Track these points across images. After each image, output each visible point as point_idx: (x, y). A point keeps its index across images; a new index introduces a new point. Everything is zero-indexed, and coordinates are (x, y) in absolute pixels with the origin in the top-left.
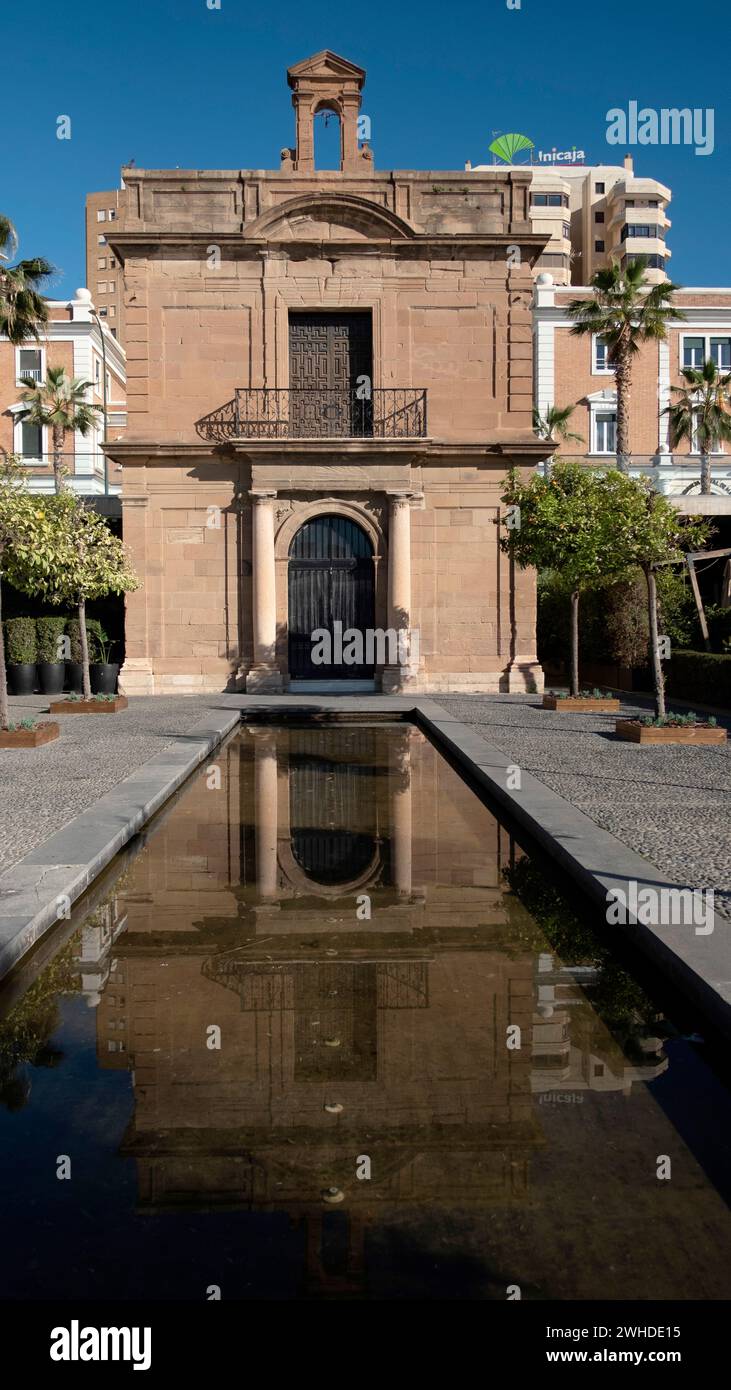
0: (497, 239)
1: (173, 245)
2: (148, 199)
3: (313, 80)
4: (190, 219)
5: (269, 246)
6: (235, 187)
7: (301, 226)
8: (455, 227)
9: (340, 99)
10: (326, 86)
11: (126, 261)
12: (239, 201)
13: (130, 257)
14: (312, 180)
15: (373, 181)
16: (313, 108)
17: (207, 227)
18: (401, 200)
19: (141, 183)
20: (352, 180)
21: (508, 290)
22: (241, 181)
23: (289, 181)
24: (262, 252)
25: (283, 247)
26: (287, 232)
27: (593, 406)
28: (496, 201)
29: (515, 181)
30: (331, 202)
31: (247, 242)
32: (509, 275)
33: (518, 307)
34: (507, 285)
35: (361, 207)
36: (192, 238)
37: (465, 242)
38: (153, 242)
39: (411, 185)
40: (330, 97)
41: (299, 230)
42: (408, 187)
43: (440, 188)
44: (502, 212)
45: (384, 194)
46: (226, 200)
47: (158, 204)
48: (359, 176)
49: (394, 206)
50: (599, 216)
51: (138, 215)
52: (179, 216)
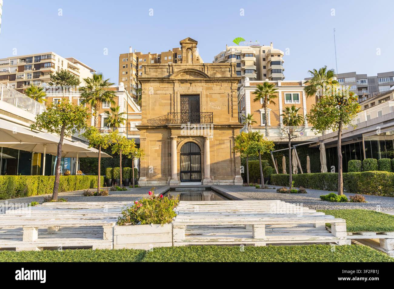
0: (229, 78)
1: (153, 80)
2: (147, 70)
3: (186, 43)
4: (157, 74)
5: (176, 80)
6: (168, 67)
7: (183, 76)
8: (219, 75)
9: (192, 47)
10: (189, 45)
11: (142, 84)
12: (169, 70)
13: (143, 83)
14: (185, 65)
15: (200, 65)
16: (186, 49)
17: (161, 76)
18: (206, 69)
19: (146, 66)
20: (195, 65)
21: (231, 89)
22: (169, 66)
23: (180, 66)
24: (174, 82)
25: (179, 80)
26: (179, 77)
27: (261, 112)
28: (228, 69)
29: (233, 65)
30: (190, 70)
31: (170, 79)
32: (232, 86)
33: (234, 93)
34: (231, 87)
35: (197, 71)
36: (158, 79)
37: (221, 79)
38: (149, 80)
39: (209, 66)
40: (190, 47)
41: (183, 77)
42: (208, 67)
43: (215, 67)
44: (229, 71)
45: (202, 68)
46: (166, 70)
47: (150, 71)
48: (196, 65)
49: (205, 71)
50: (264, 60)
51: (145, 73)
52: (155, 74)
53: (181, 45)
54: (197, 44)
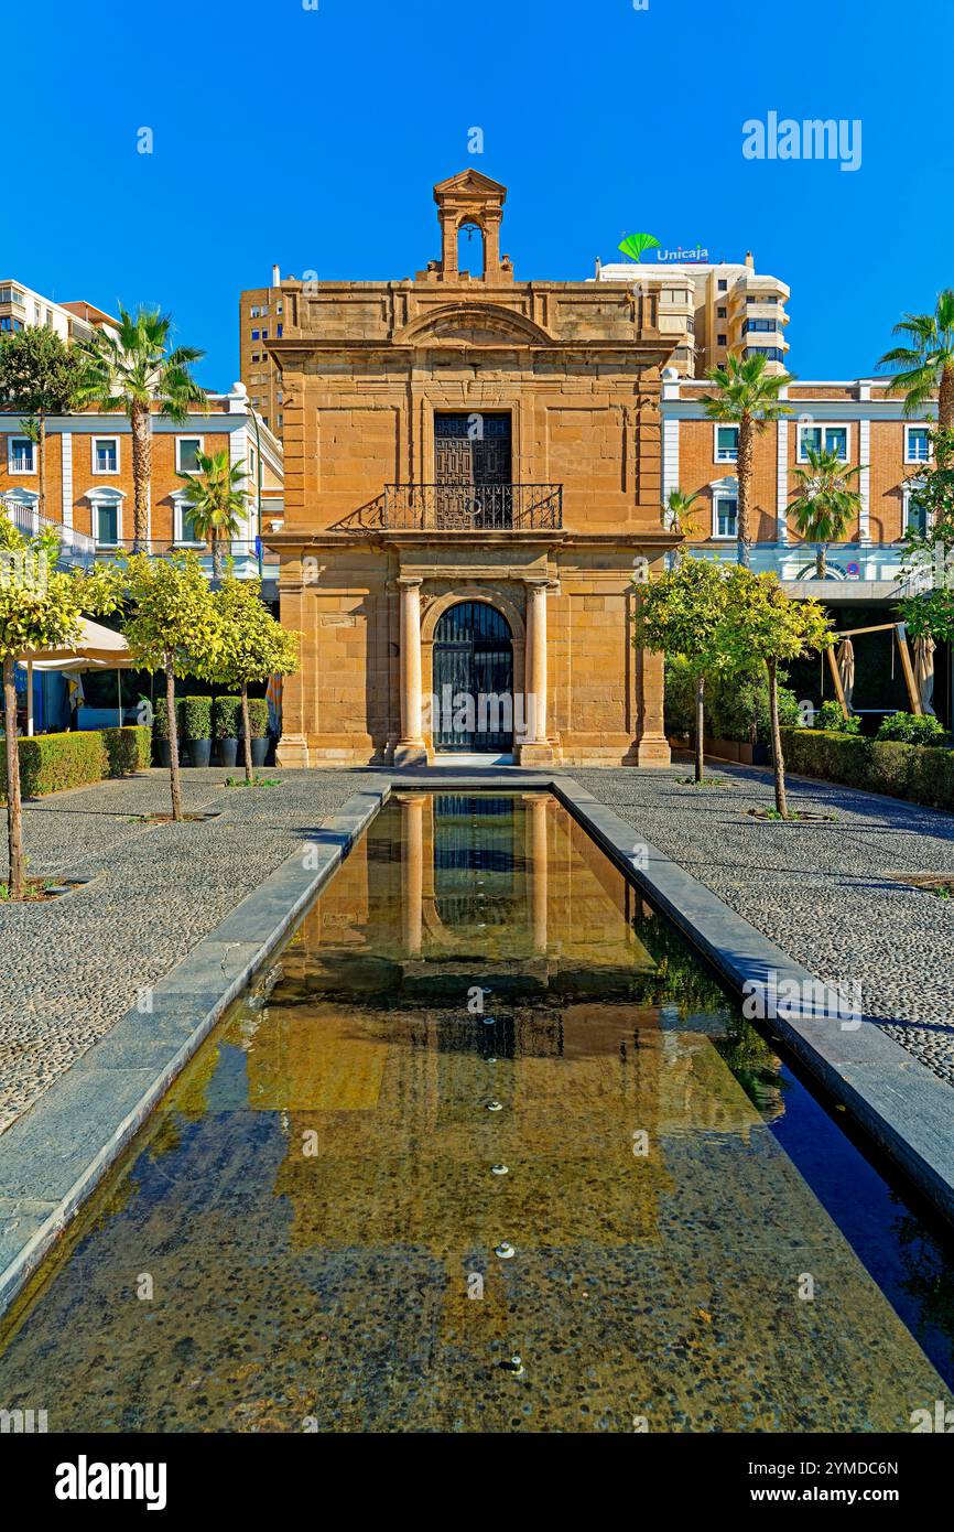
0: (627, 345)
1: (327, 351)
2: (304, 307)
3: (457, 197)
4: (344, 327)
5: (416, 351)
6: (384, 296)
8: (589, 334)
9: (482, 215)
10: (469, 203)
12: (388, 310)
14: (456, 291)
15: (512, 291)
16: (457, 223)
17: (359, 335)
18: (538, 309)
19: (298, 293)
20: (492, 291)
21: (637, 392)
22: (390, 291)
23: (434, 291)
24: (410, 357)
25: (427, 352)
26: (433, 340)
27: (714, 493)
28: (627, 308)
29: (646, 291)
30: (474, 311)
31: (395, 348)
32: (639, 379)
33: (646, 408)
34: (637, 388)
35: (500, 315)
36: (345, 345)
37: (598, 348)
38: (309, 348)
39: (548, 295)
40: (473, 213)
42: (545, 296)
43: (575, 297)
44: (632, 320)
45: (524, 303)
46: (377, 309)
47: (314, 313)
48: (500, 287)
49: (532, 314)
50: (722, 312)
51: (295, 323)
52: (333, 325)
53: (438, 203)
54: (502, 199)
